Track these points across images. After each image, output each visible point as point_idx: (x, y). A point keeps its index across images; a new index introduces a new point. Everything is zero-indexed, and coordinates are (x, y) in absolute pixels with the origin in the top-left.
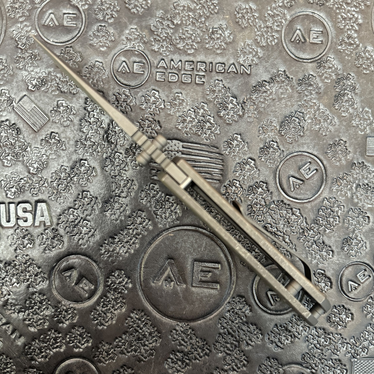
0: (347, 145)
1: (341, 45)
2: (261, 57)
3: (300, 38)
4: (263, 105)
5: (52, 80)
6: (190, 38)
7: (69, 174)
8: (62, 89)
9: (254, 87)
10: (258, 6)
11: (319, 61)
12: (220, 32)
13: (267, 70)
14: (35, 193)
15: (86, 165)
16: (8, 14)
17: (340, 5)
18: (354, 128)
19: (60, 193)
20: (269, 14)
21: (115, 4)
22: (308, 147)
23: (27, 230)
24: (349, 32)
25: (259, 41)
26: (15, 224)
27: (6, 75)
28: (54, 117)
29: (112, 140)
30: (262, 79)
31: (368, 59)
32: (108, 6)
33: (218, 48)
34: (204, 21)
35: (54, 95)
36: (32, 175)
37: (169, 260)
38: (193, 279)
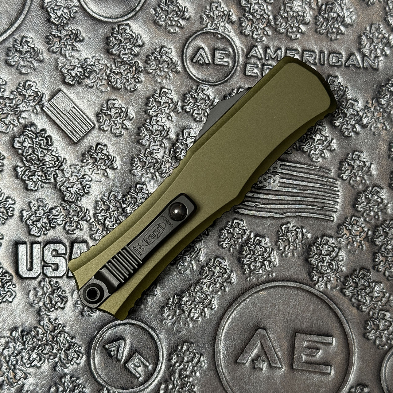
7: (120, 204)
8: (113, 84)
9: (383, 86)
12: (337, 9)
14: (71, 229)
15: (144, 191)
19: (107, 229)
23: (57, 282)
26: (40, 273)
28: (101, 122)
29: (181, 156)
33: (334, 33)
36: (68, 204)
37: (259, 330)
38: (293, 358)
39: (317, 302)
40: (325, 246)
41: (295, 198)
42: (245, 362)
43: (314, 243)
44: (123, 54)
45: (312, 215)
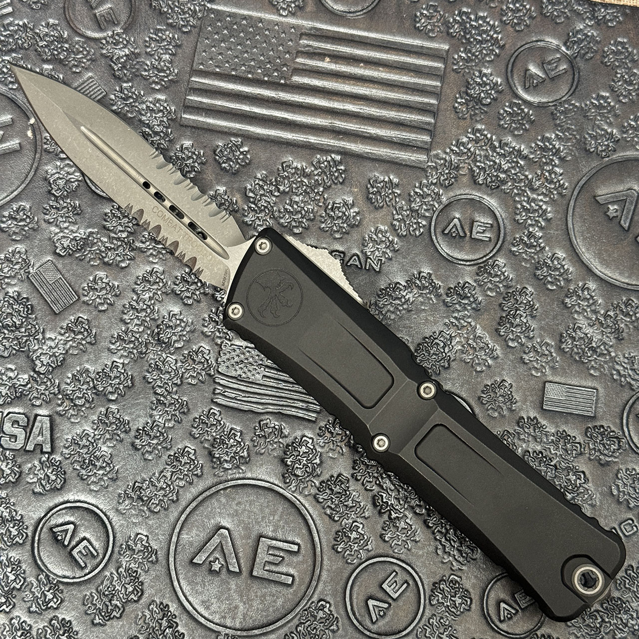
0: (513, 389)
1: (518, 245)
2: (398, 250)
3: (457, 230)
4: (393, 316)
5: (93, 244)
6: (300, 212)
7: (93, 380)
8: (105, 259)
9: (383, 289)
10: (401, 179)
11: (482, 265)
12: (344, 209)
13: (404, 269)
15: (120, 370)
16: (45, 146)
17: (522, 190)
18: (525, 366)
19: (75, 405)
20: (416, 193)
21: (199, 153)
22: (453, 385)
24: (531, 230)
25: (397, 228)
27: (27, 228)
28: (85, 296)
29: (165, 338)
30: (396, 280)
31: (556, 269)
32: (190, 154)
33: (338, 231)
34: (323, 192)
35: (93, 266)
36: (38, 375)
37: (221, 530)
38: (253, 565)
39: (287, 505)
40: (304, 448)
41: (277, 394)
42: (201, 562)
43: (293, 443)
44: (120, 231)
45: (294, 414)
